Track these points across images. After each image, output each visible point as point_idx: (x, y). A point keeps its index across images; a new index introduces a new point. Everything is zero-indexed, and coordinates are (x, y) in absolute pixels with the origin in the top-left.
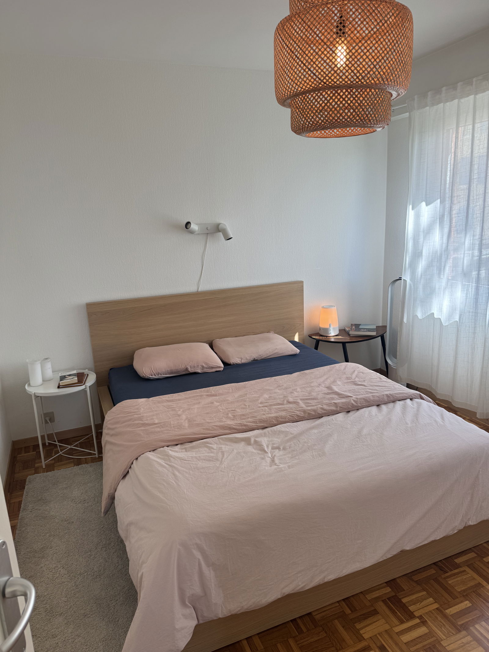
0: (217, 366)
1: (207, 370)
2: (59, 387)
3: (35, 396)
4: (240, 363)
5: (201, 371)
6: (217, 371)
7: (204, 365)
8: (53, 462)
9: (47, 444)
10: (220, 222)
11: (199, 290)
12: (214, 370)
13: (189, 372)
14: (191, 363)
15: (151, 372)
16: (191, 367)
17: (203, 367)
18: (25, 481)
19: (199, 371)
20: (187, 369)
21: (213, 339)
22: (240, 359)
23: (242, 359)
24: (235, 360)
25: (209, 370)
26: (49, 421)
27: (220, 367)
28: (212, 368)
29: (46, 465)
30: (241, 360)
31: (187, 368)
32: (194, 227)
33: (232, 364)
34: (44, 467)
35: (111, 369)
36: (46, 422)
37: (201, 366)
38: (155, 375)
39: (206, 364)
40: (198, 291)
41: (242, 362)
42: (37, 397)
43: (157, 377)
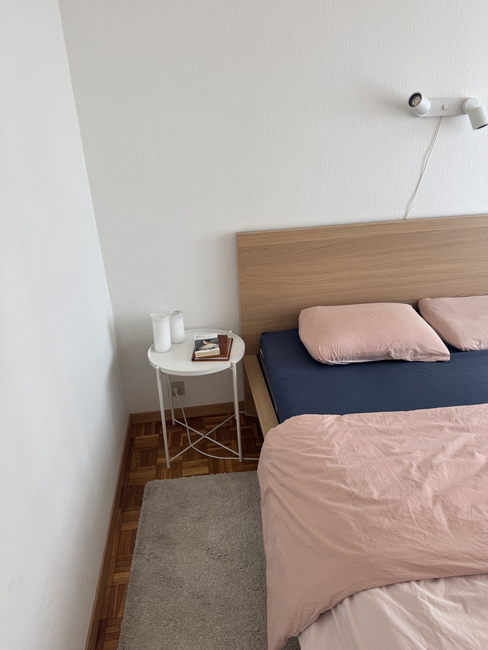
0: (439, 352)
1: (422, 357)
2: (193, 360)
3: (161, 372)
4: (478, 349)
5: (411, 359)
6: (438, 361)
7: (418, 349)
8: (181, 458)
9: (174, 424)
10: (467, 96)
11: (408, 216)
12: (434, 359)
13: (391, 357)
14: (396, 344)
15: (331, 355)
16: (395, 351)
17: (415, 352)
18: (143, 487)
19: (409, 358)
20: (389, 354)
21: (420, 298)
22: (478, 343)
23: (480, 342)
24: (469, 344)
25: (424, 357)
26: (177, 395)
27: (444, 355)
28: (431, 354)
29: (171, 464)
30: (480, 344)
31: (389, 352)
32: (425, 103)
33: (469, 350)
34: (168, 467)
35: (263, 334)
36: (174, 394)
37: (413, 350)
38: (337, 359)
39: (421, 347)
40: (404, 219)
41: (480, 348)
42: (162, 374)
43: (339, 362)
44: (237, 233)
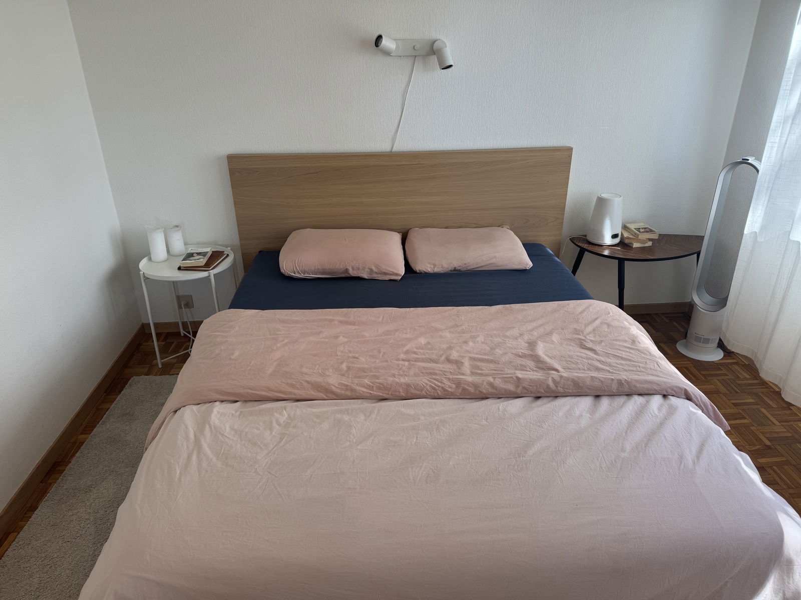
0: (392, 272)
1: (378, 276)
2: (179, 268)
3: (144, 277)
4: (432, 272)
5: (368, 277)
6: (391, 280)
7: (374, 268)
9: (182, 335)
11: (395, 149)
12: (387, 278)
13: (349, 274)
14: (354, 263)
15: (293, 269)
16: (353, 269)
17: (371, 270)
18: (128, 380)
19: (365, 276)
20: (347, 271)
21: (410, 227)
22: (432, 266)
23: (435, 265)
24: (423, 267)
25: (380, 276)
27: (397, 275)
28: (385, 274)
29: (163, 364)
30: (434, 268)
31: (347, 269)
33: (418, 271)
34: (160, 366)
35: (260, 252)
37: (369, 269)
38: (299, 273)
39: (377, 266)
40: (391, 152)
41: (434, 271)
42: (146, 279)
43: (302, 276)
44: (229, 155)
